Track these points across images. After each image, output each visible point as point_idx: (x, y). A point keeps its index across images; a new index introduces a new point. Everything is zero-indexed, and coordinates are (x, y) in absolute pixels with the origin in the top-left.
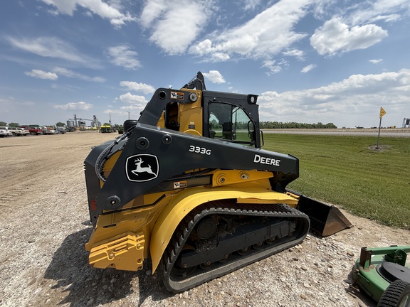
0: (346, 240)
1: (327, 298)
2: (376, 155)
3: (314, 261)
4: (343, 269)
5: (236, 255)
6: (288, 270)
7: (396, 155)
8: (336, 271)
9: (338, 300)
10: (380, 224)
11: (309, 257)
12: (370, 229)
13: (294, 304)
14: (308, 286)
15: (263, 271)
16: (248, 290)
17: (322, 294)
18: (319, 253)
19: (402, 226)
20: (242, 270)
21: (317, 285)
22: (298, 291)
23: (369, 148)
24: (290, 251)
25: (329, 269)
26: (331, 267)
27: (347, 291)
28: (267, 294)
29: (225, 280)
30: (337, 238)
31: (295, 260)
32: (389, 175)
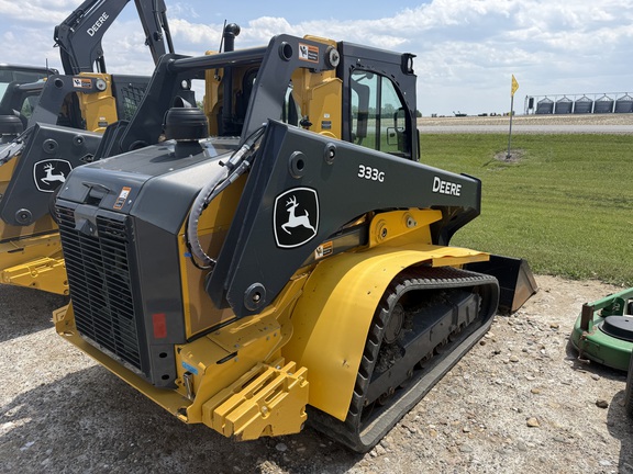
0: (539, 310)
1: (559, 384)
2: (509, 171)
3: (520, 348)
4: (557, 347)
5: (419, 369)
6: (495, 368)
7: (537, 167)
8: (550, 350)
9: (571, 381)
10: (566, 278)
11: (510, 344)
12: (559, 289)
13: (529, 403)
14: (532, 378)
15: (465, 381)
16: (463, 410)
17: (552, 381)
18: (519, 336)
19: (590, 276)
20: (435, 389)
21: (541, 373)
22: (526, 387)
23: (496, 157)
24: (482, 344)
25: (543, 351)
26: (544, 348)
27: (574, 368)
28: (492, 405)
29: (422, 410)
30: (527, 310)
31: (496, 353)
32: (539, 204)
